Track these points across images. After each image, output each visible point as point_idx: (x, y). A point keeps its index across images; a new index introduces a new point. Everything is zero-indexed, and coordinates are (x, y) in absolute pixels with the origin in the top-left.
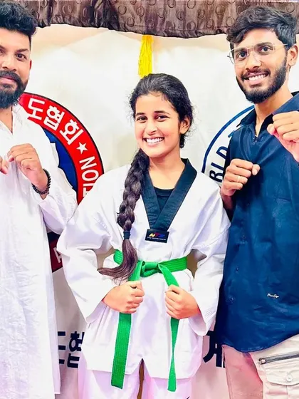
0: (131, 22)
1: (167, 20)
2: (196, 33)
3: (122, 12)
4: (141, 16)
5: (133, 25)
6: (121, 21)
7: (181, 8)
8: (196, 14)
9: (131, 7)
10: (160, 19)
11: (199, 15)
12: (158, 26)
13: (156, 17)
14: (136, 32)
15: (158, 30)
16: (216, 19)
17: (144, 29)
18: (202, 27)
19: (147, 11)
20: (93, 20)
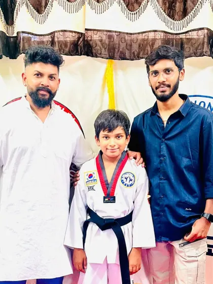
0: (99, 52)
1: (121, 50)
2: (138, 57)
3: (94, 46)
4: (105, 49)
5: (101, 54)
6: (94, 51)
7: (129, 42)
8: (138, 46)
9: (99, 43)
10: (116, 50)
11: (139, 46)
12: (115, 54)
13: (114, 49)
14: (102, 58)
15: (115, 56)
16: (149, 49)
17: (107, 56)
18: (141, 54)
19: (109, 45)
20: (77, 51)
